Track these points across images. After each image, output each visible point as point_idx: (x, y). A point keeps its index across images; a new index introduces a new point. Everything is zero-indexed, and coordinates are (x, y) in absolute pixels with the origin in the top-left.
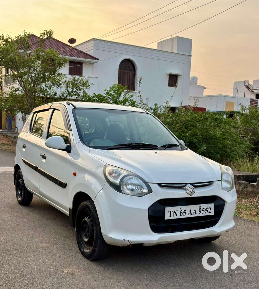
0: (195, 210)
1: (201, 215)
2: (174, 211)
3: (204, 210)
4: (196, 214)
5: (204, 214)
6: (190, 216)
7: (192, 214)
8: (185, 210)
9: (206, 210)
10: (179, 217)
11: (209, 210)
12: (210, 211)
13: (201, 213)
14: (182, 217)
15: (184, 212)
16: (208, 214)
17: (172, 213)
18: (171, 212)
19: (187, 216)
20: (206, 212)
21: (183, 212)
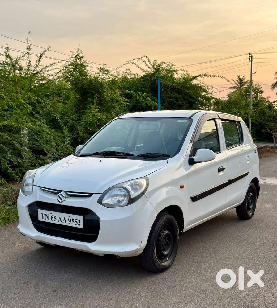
0: (64, 219)
1: (70, 225)
2: (46, 215)
3: (74, 221)
4: (66, 223)
5: (74, 226)
6: (60, 223)
7: (62, 222)
8: (55, 216)
9: (76, 221)
10: (49, 221)
11: (78, 222)
12: (79, 224)
13: (71, 223)
14: (53, 222)
15: (55, 218)
16: (77, 226)
17: (44, 216)
18: (43, 214)
19: (57, 222)
20: (75, 223)
21: (53, 218)
